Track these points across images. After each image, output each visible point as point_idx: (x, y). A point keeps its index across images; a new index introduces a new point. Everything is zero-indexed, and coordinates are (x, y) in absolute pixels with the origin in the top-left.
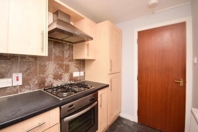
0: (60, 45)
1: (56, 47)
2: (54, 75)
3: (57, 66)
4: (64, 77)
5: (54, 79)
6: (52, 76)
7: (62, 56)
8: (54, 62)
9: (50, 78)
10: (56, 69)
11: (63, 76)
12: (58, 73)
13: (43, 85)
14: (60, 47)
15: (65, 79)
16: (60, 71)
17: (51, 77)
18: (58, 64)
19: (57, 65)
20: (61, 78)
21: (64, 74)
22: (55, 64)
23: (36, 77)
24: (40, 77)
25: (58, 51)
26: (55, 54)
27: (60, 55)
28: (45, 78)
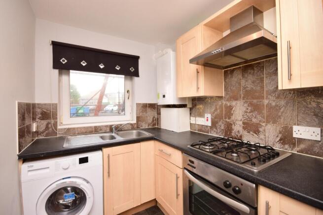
0: (254, 70)
1: (246, 76)
2: (244, 123)
3: (250, 108)
4: (265, 130)
5: (244, 128)
6: (241, 123)
7: (258, 88)
8: (244, 101)
9: (238, 126)
10: (247, 112)
11: (263, 128)
12: (251, 120)
13: (230, 133)
14: (254, 73)
15: (267, 135)
16: (255, 118)
17: (240, 126)
18: (251, 104)
19: (248, 106)
20: (259, 132)
21: (264, 124)
22: (246, 105)
23: (222, 120)
24: (226, 122)
25: (250, 81)
26: (245, 88)
27: (254, 88)
28: (232, 125)
